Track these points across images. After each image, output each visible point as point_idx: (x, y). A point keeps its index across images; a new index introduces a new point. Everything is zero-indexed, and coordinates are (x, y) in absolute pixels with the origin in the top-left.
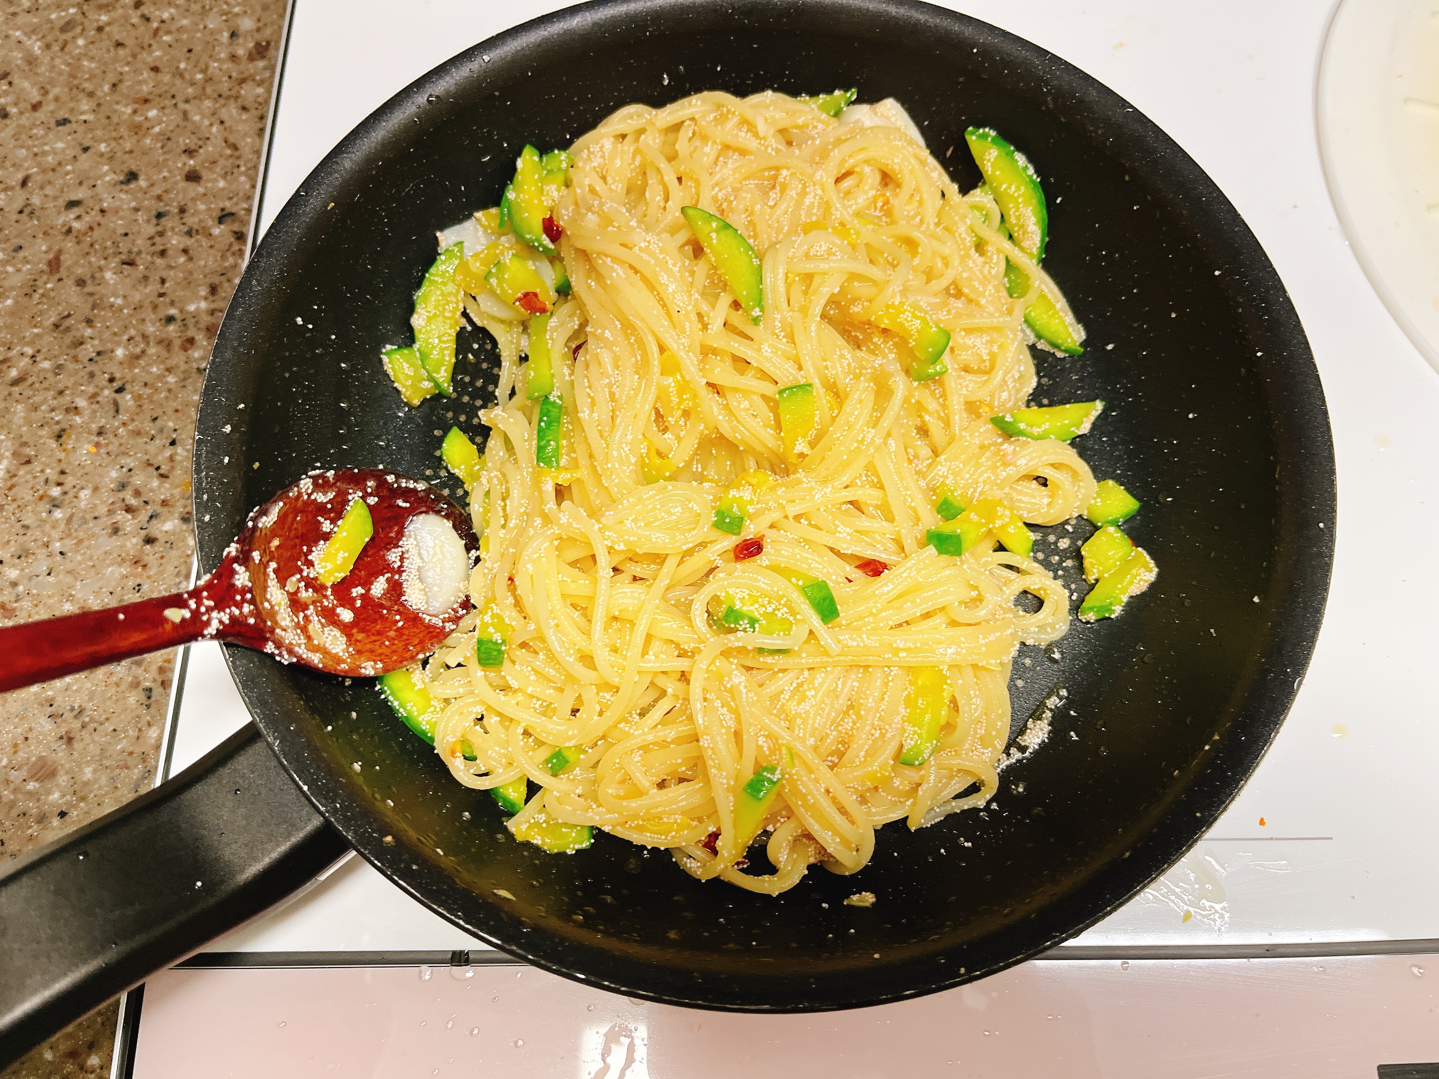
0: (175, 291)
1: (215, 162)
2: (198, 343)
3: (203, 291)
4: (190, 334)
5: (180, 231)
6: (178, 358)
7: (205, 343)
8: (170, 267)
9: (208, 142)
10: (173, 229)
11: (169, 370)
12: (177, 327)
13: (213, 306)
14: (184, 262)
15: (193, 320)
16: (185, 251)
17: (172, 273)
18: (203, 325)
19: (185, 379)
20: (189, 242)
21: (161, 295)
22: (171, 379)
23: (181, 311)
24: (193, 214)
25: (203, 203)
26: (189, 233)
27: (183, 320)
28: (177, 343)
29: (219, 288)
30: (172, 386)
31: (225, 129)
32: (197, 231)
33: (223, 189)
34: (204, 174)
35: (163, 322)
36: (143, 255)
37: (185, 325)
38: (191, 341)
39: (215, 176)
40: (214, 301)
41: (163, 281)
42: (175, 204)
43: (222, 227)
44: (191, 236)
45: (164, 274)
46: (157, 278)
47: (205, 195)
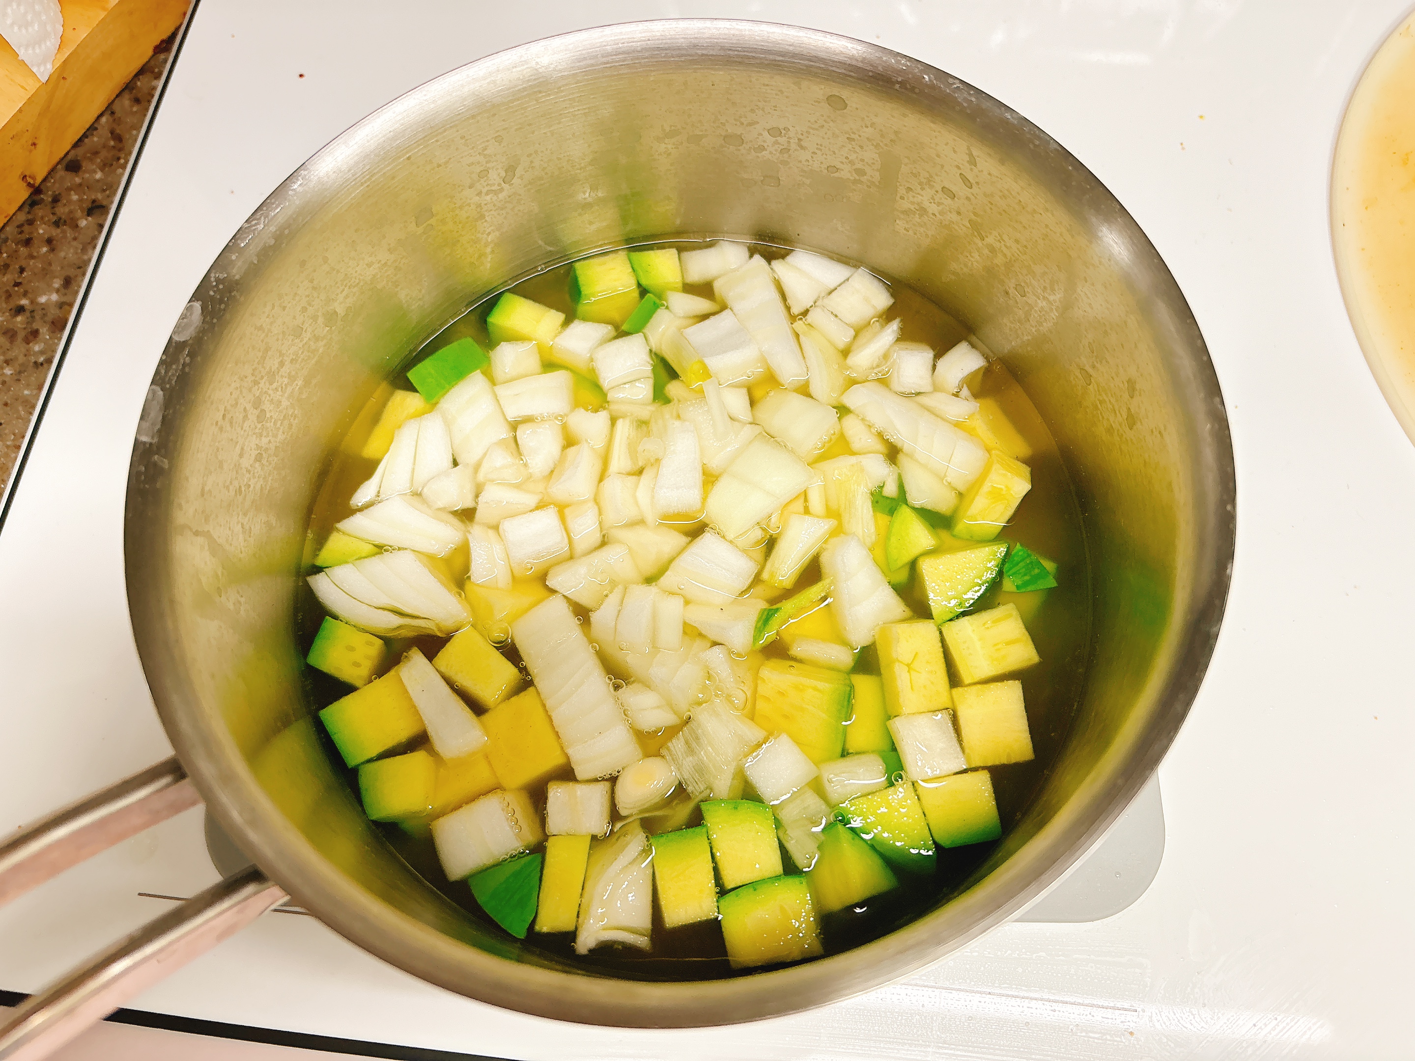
0: (30, 282)
1: (96, 153)
2: (41, 336)
3: (57, 283)
4: (35, 326)
5: (49, 220)
6: (18, 351)
7: (48, 337)
8: (32, 257)
9: (95, 133)
10: (42, 218)
11: (7, 362)
12: (24, 319)
13: (64, 299)
14: (47, 251)
15: (40, 312)
16: (49, 241)
17: (32, 262)
18: (49, 318)
19: (20, 372)
20: (55, 232)
21: (17, 284)
22: (8, 371)
23: (32, 302)
24: (65, 205)
25: (76, 194)
26: (57, 224)
27: (33, 311)
28: (21, 335)
29: (72, 282)
30: (7, 379)
31: (114, 120)
32: (65, 221)
33: (98, 181)
34: (85, 165)
35: (13, 312)
36: (9, 242)
37: (33, 317)
38: (35, 334)
39: (94, 167)
40: (66, 294)
41: (22, 270)
42: (50, 193)
43: (90, 218)
44: (58, 226)
45: (23, 263)
46: (17, 267)
47: (80, 185)
